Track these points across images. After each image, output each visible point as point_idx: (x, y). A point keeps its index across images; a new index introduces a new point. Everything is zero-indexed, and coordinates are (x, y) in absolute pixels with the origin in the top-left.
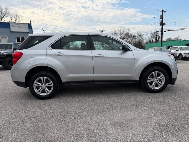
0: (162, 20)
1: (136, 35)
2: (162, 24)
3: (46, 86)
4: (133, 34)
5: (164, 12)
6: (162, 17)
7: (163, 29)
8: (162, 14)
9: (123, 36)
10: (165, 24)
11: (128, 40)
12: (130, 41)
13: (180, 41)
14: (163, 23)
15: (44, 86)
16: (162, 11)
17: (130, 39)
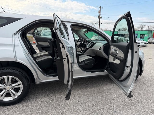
0: (100, 14)
2: (100, 18)
3: (12, 88)
5: (101, 9)
6: (100, 12)
7: (100, 21)
8: (100, 10)
10: (101, 18)
13: (110, 31)
14: (101, 16)
15: (9, 88)
16: (100, 7)
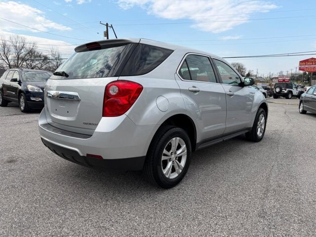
1: (50, 57)
4: (44, 54)
6: (107, 34)
9: (21, 55)
11: (34, 64)
12: (39, 66)
15: (174, 157)
17: (37, 62)
